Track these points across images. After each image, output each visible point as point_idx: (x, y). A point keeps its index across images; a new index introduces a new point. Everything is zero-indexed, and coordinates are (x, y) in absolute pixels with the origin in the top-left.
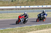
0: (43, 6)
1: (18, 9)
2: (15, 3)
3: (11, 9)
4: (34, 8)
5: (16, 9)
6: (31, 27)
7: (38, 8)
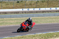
0: (57, 8)
1: (25, 12)
2: (21, 5)
3: (16, 12)
4: (45, 11)
5: (22, 12)
6: (34, 36)
7: (50, 11)
